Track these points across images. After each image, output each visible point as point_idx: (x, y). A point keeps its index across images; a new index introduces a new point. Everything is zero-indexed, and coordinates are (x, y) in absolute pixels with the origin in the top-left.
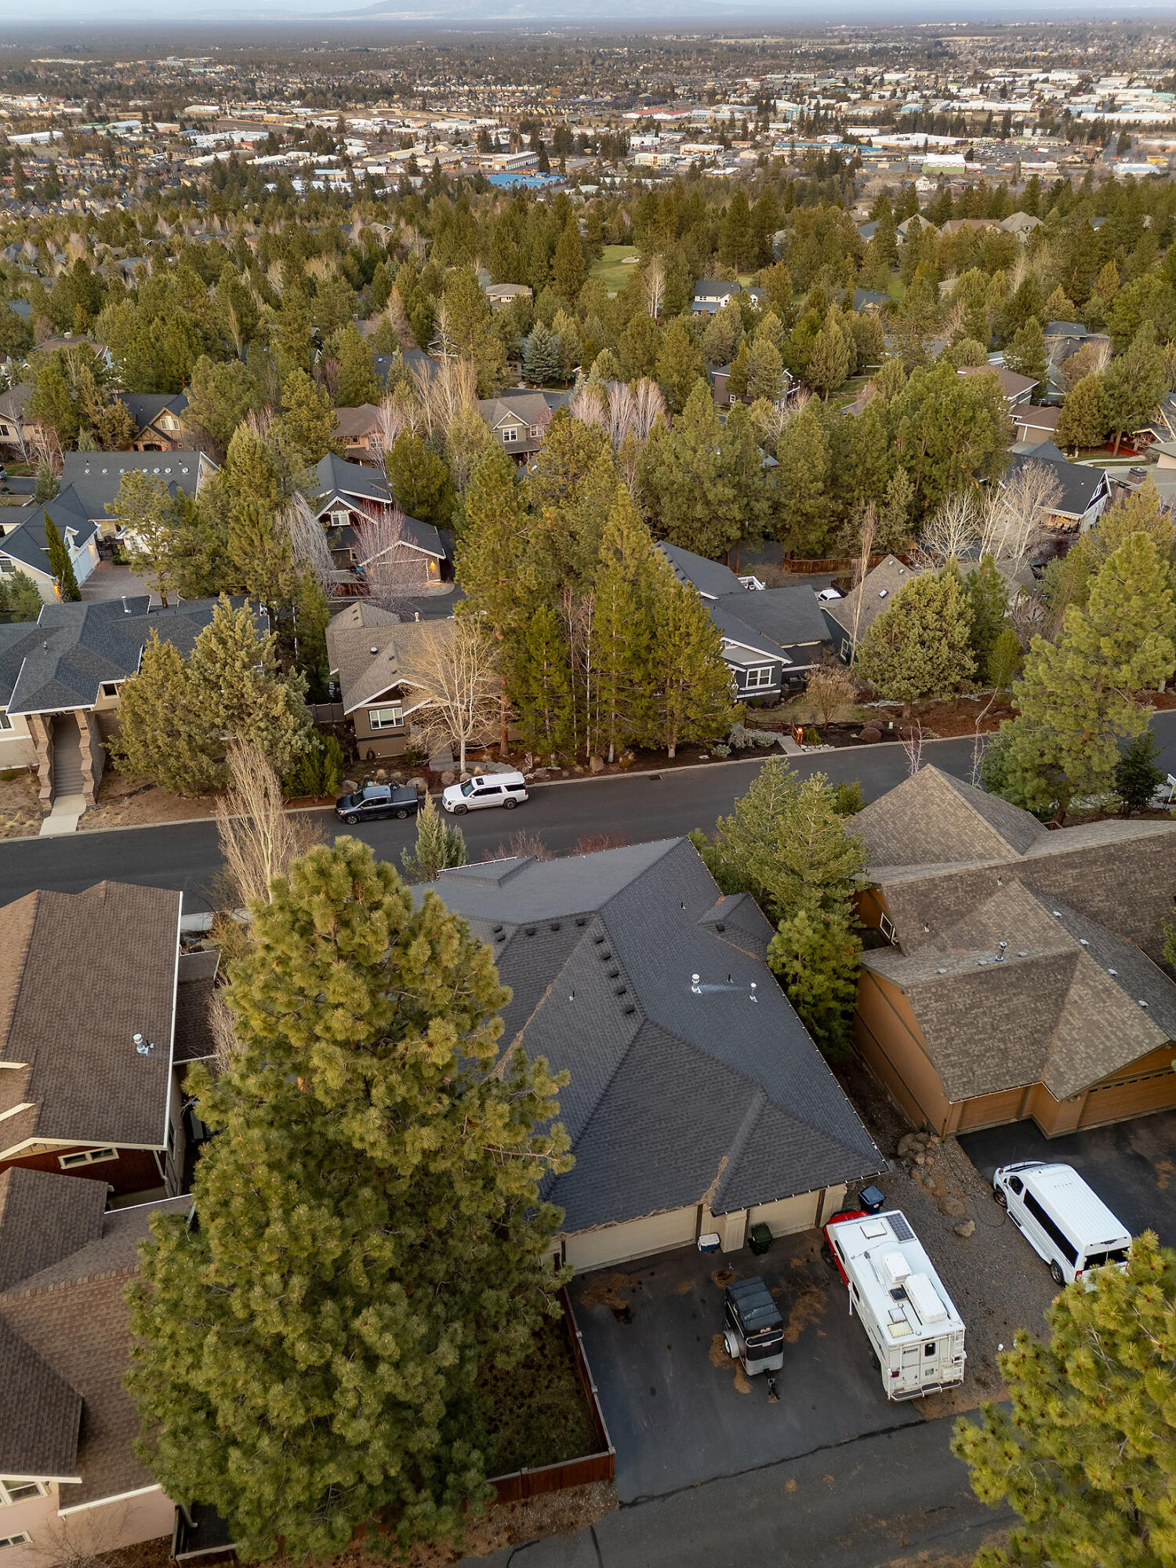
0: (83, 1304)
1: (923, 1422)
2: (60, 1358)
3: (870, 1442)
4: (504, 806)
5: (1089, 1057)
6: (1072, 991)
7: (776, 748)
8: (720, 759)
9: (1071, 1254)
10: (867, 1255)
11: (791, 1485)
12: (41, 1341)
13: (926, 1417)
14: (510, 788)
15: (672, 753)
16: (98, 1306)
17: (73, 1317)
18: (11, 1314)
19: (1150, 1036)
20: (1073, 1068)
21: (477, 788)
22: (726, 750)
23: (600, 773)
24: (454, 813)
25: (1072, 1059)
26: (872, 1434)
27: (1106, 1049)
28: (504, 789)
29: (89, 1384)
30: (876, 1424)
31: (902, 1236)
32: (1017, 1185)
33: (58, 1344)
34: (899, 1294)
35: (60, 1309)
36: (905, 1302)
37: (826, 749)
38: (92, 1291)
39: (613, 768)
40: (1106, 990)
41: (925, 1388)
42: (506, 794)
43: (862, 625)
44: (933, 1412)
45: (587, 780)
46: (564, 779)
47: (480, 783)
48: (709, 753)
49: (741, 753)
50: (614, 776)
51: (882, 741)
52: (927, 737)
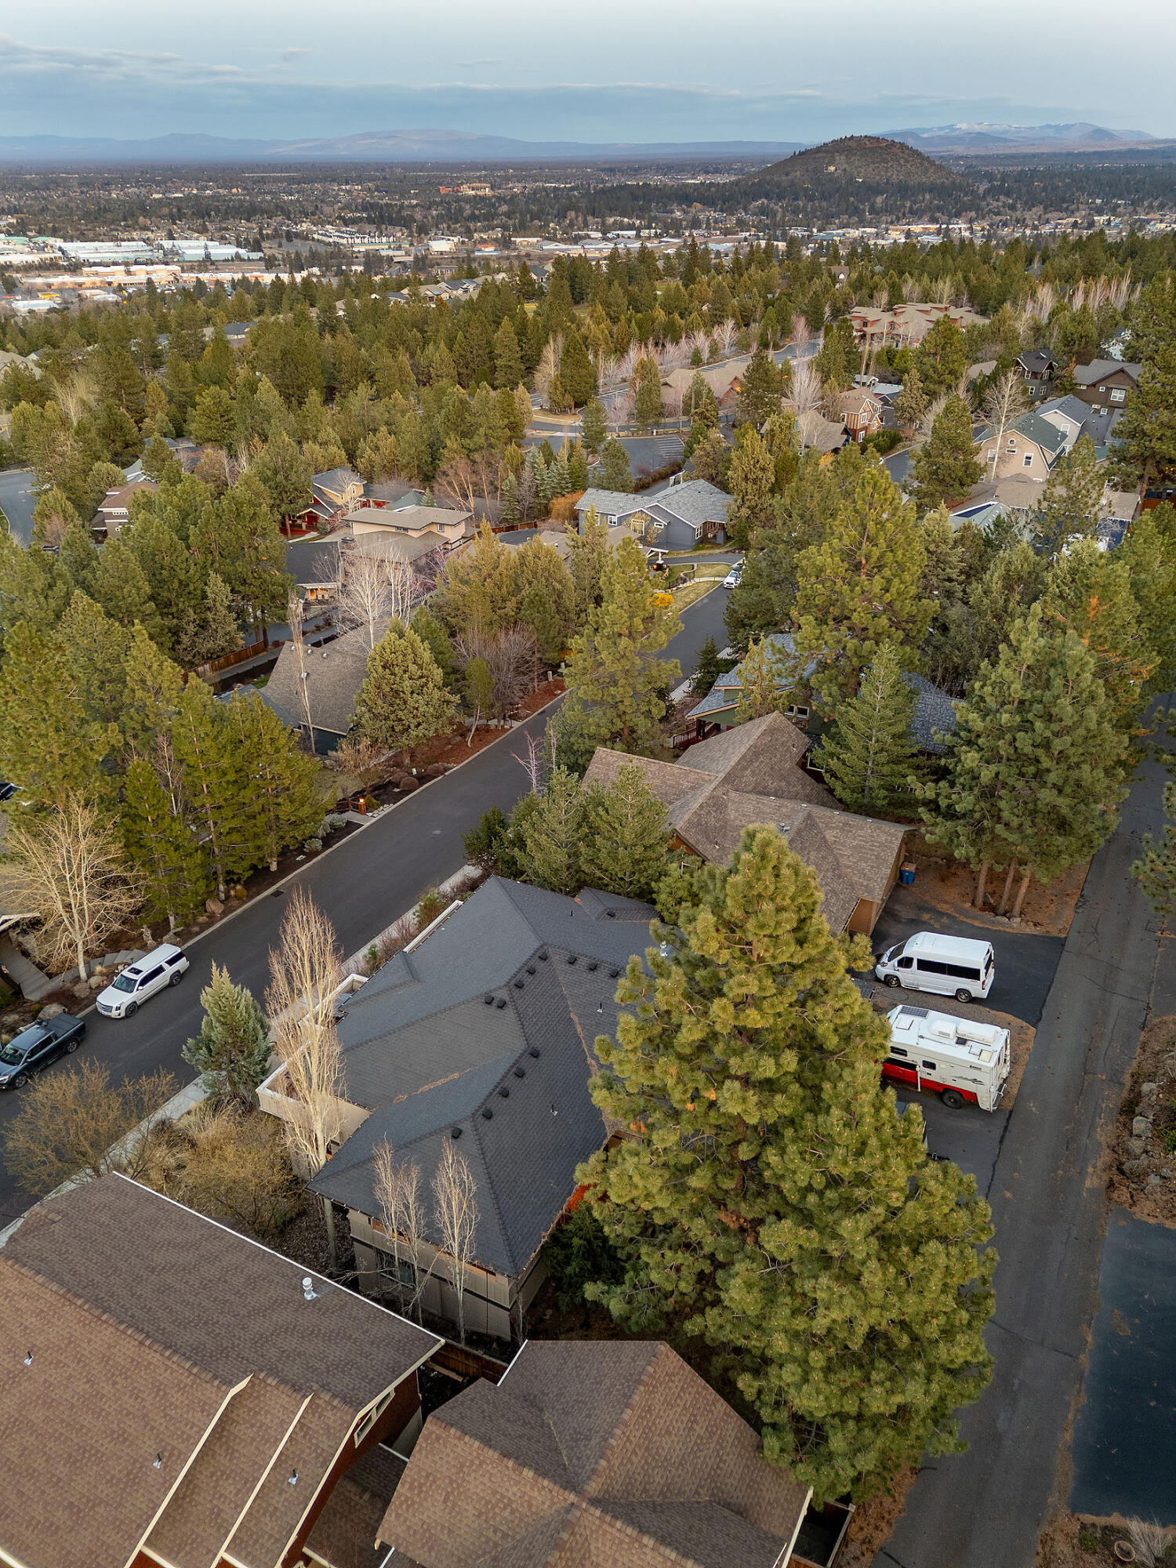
0: (644, 1432)
1: (1011, 1112)
2: (669, 1489)
3: (1007, 1142)
4: (170, 985)
5: (872, 867)
6: (827, 837)
7: (351, 826)
8: (316, 853)
9: (973, 974)
10: (922, 1037)
11: (1008, 1195)
12: (645, 1490)
13: (1010, 1108)
14: (171, 962)
15: (274, 867)
16: (653, 1423)
17: (647, 1449)
18: (607, 1491)
19: (892, 835)
20: (869, 879)
21: (139, 978)
22: (318, 844)
23: (224, 914)
24: (127, 1016)
25: (865, 875)
26: (1003, 1137)
27: (877, 856)
28: (166, 966)
29: (702, 1487)
30: (997, 1133)
31: (924, 1015)
32: (906, 963)
33: (658, 1479)
34: (962, 1041)
35: (634, 1452)
36: (969, 1043)
37: (388, 808)
38: (640, 1416)
39: (235, 903)
40: (845, 824)
41: (999, 1090)
42: (170, 970)
43: (312, 707)
44: (1008, 1104)
45: (218, 925)
46: (198, 933)
47: (138, 972)
48: (304, 853)
49: (327, 841)
50: (239, 911)
51: (421, 784)
52: (446, 770)
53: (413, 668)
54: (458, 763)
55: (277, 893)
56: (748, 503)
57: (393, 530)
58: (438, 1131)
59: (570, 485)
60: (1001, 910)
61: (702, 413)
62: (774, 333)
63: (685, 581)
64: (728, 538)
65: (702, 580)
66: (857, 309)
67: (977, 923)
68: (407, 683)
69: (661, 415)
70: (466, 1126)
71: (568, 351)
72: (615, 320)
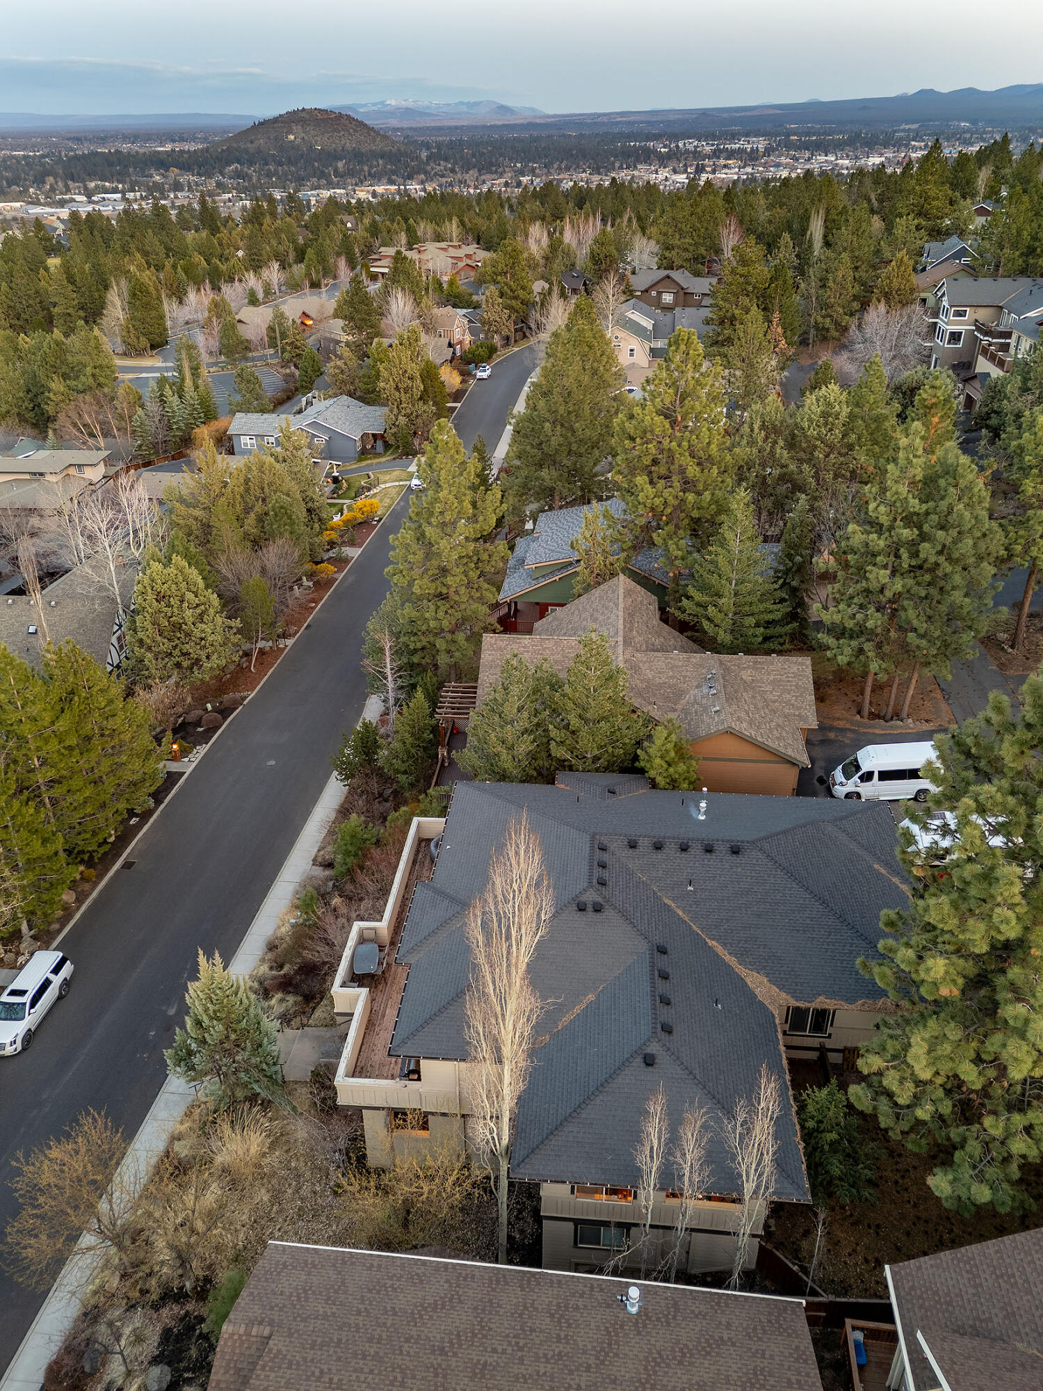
4: (60, 998)
6: (744, 677)
7: (172, 776)
8: (148, 813)
14: (56, 971)
15: (112, 837)
21: (27, 999)
22: (151, 801)
23: (80, 901)
24: (24, 1049)
27: (797, 686)
28: (52, 977)
32: (868, 777)
37: (202, 751)
39: (86, 887)
40: (755, 662)
42: (57, 980)
45: (78, 916)
46: (59, 931)
47: (22, 993)
48: (136, 815)
49: (158, 796)
50: (95, 894)
51: (225, 718)
52: (244, 698)
53: (190, 596)
54: (253, 690)
55: (128, 865)
56: (403, 412)
57: (27, 477)
58: (625, 1063)
59: (202, 415)
60: (889, 716)
61: (292, 343)
62: (317, 272)
63: (369, 490)
64: (387, 446)
65: (388, 485)
66: (382, 249)
67: (877, 731)
68: (189, 613)
69: (247, 349)
70: (654, 1048)
71: (135, 295)
72: (159, 268)
